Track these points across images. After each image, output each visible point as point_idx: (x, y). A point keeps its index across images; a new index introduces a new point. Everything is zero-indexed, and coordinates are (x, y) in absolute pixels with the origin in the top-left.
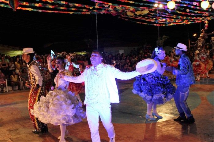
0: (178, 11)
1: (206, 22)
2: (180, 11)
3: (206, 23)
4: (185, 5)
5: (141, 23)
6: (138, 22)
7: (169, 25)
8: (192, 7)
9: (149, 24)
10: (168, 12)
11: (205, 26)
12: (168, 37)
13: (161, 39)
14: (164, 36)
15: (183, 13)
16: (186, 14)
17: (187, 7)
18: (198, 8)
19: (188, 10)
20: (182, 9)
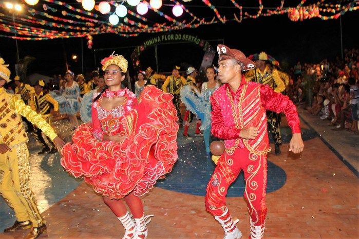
0: (46, 14)
1: (90, 37)
2: (49, 12)
3: (89, 39)
4: (61, 3)
7: (37, 39)
8: (70, 7)
11: (88, 44)
13: (22, 62)
14: (27, 58)
15: (56, 18)
16: (60, 19)
18: (78, 10)
19: (64, 13)
20: (54, 10)
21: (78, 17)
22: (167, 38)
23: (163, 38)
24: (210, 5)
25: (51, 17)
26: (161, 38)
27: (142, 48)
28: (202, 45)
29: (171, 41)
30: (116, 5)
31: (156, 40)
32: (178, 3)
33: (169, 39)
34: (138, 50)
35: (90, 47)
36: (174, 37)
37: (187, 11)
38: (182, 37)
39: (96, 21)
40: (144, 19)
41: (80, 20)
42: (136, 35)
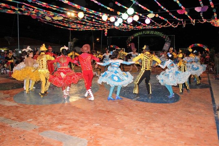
0: (86, 20)
1: (106, 30)
2: (87, 19)
4: (92, 16)
5: (57, 26)
6: (55, 26)
7: (80, 30)
8: (97, 18)
9: (64, 28)
10: (79, 20)
11: (105, 33)
12: (78, 39)
13: (72, 41)
14: (74, 39)
15: (90, 22)
16: (92, 22)
17: (93, 18)
18: (100, 19)
19: (94, 20)
20: (89, 19)
21: (100, 22)
22: (146, 33)
23: (144, 33)
24: (164, 19)
25: (88, 21)
26: (143, 33)
27: (132, 38)
28: (164, 37)
29: (148, 34)
30: (118, 18)
31: (140, 33)
32: (147, 18)
34: (130, 38)
35: (106, 35)
36: (150, 33)
37: (153, 21)
38: (154, 32)
39: (109, 24)
40: (131, 24)
41: (101, 23)
42: (130, 30)
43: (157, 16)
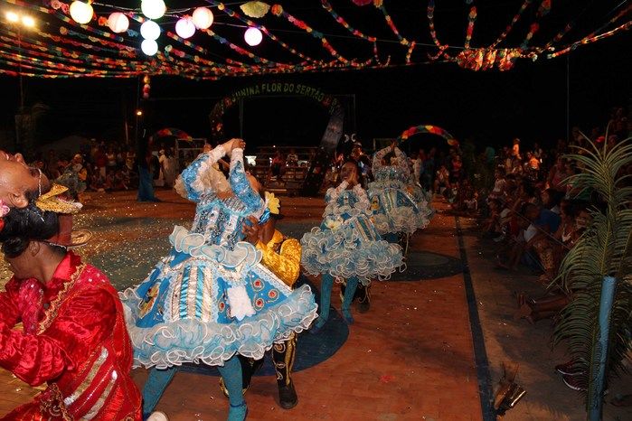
3: (144, 83)
11: (142, 90)
12: (47, 108)
13: (27, 112)
14: (37, 105)
21: (92, 39)
22: (270, 87)
23: (263, 88)
24: (309, 29)
26: (260, 88)
27: (229, 103)
28: (326, 103)
29: (277, 93)
31: (252, 91)
32: (248, 22)
33: (274, 90)
34: (222, 105)
36: (282, 89)
38: (295, 88)
39: (129, 49)
40: (201, 50)
43: (279, 10)
